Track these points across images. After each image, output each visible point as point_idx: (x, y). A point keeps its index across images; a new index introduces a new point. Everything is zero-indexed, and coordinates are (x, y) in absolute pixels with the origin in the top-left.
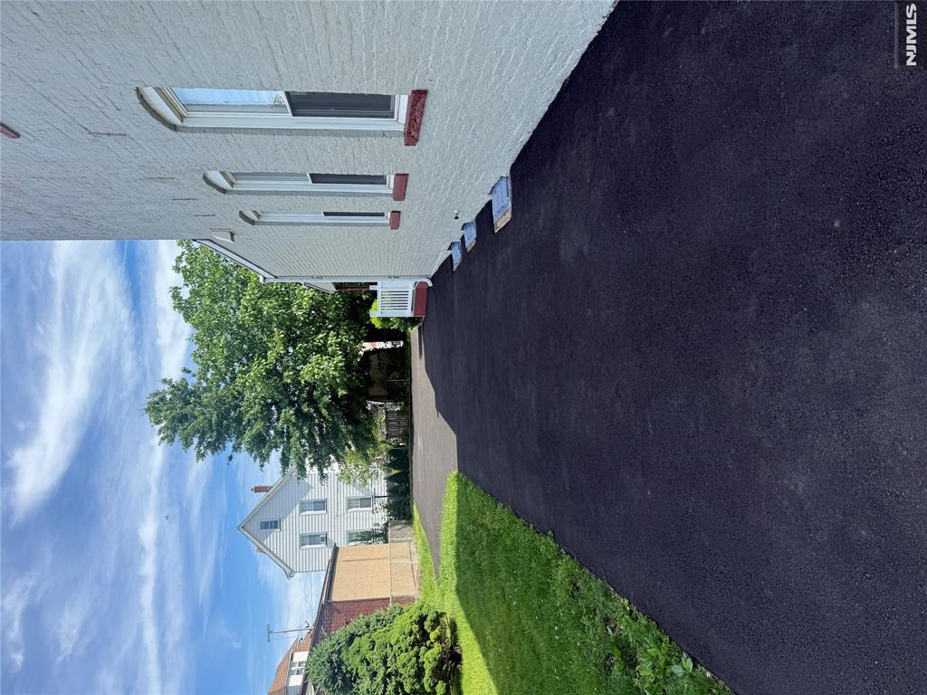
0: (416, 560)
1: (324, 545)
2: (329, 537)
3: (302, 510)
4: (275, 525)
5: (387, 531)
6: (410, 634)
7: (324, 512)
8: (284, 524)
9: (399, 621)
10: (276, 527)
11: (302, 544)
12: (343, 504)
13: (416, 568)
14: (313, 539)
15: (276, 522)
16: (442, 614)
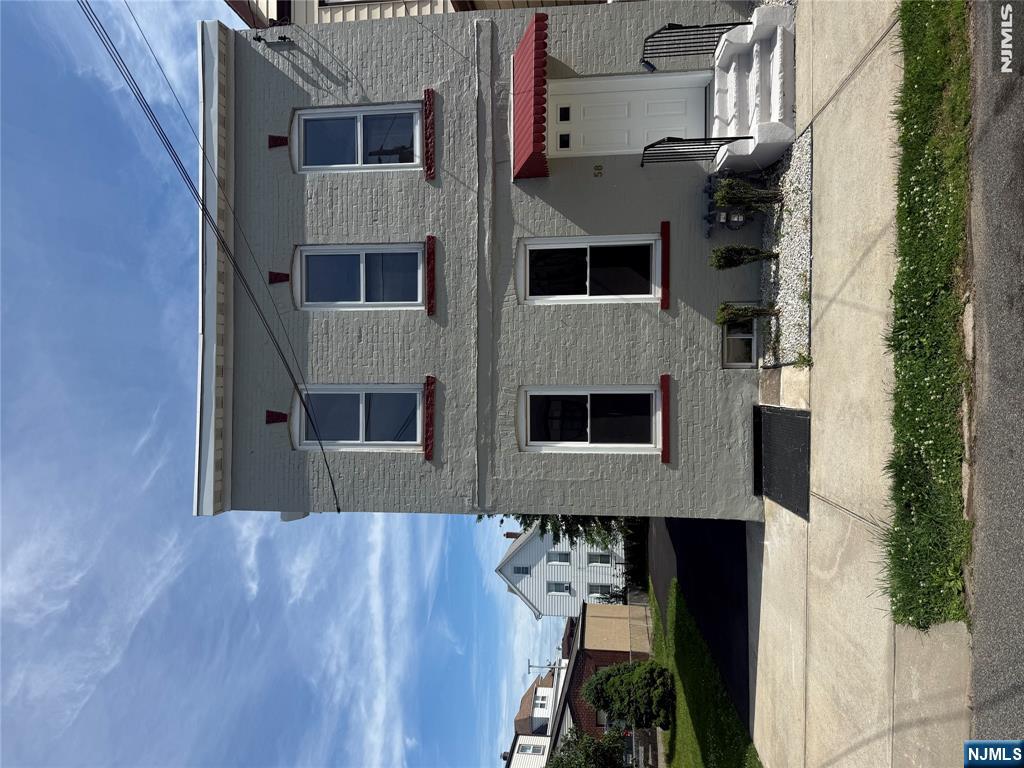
0: (651, 624)
1: (568, 594)
2: (572, 586)
3: (549, 560)
4: (526, 571)
5: (626, 594)
6: (645, 678)
7: (568, 564)
8: (533, 571)
9: (638, 670)
10: (527, 573)
11: (549, 590)
12: (585, 558)
13: (651, 632)
14: (558, 587)
15: (527, 568)
16: (666, 670)
